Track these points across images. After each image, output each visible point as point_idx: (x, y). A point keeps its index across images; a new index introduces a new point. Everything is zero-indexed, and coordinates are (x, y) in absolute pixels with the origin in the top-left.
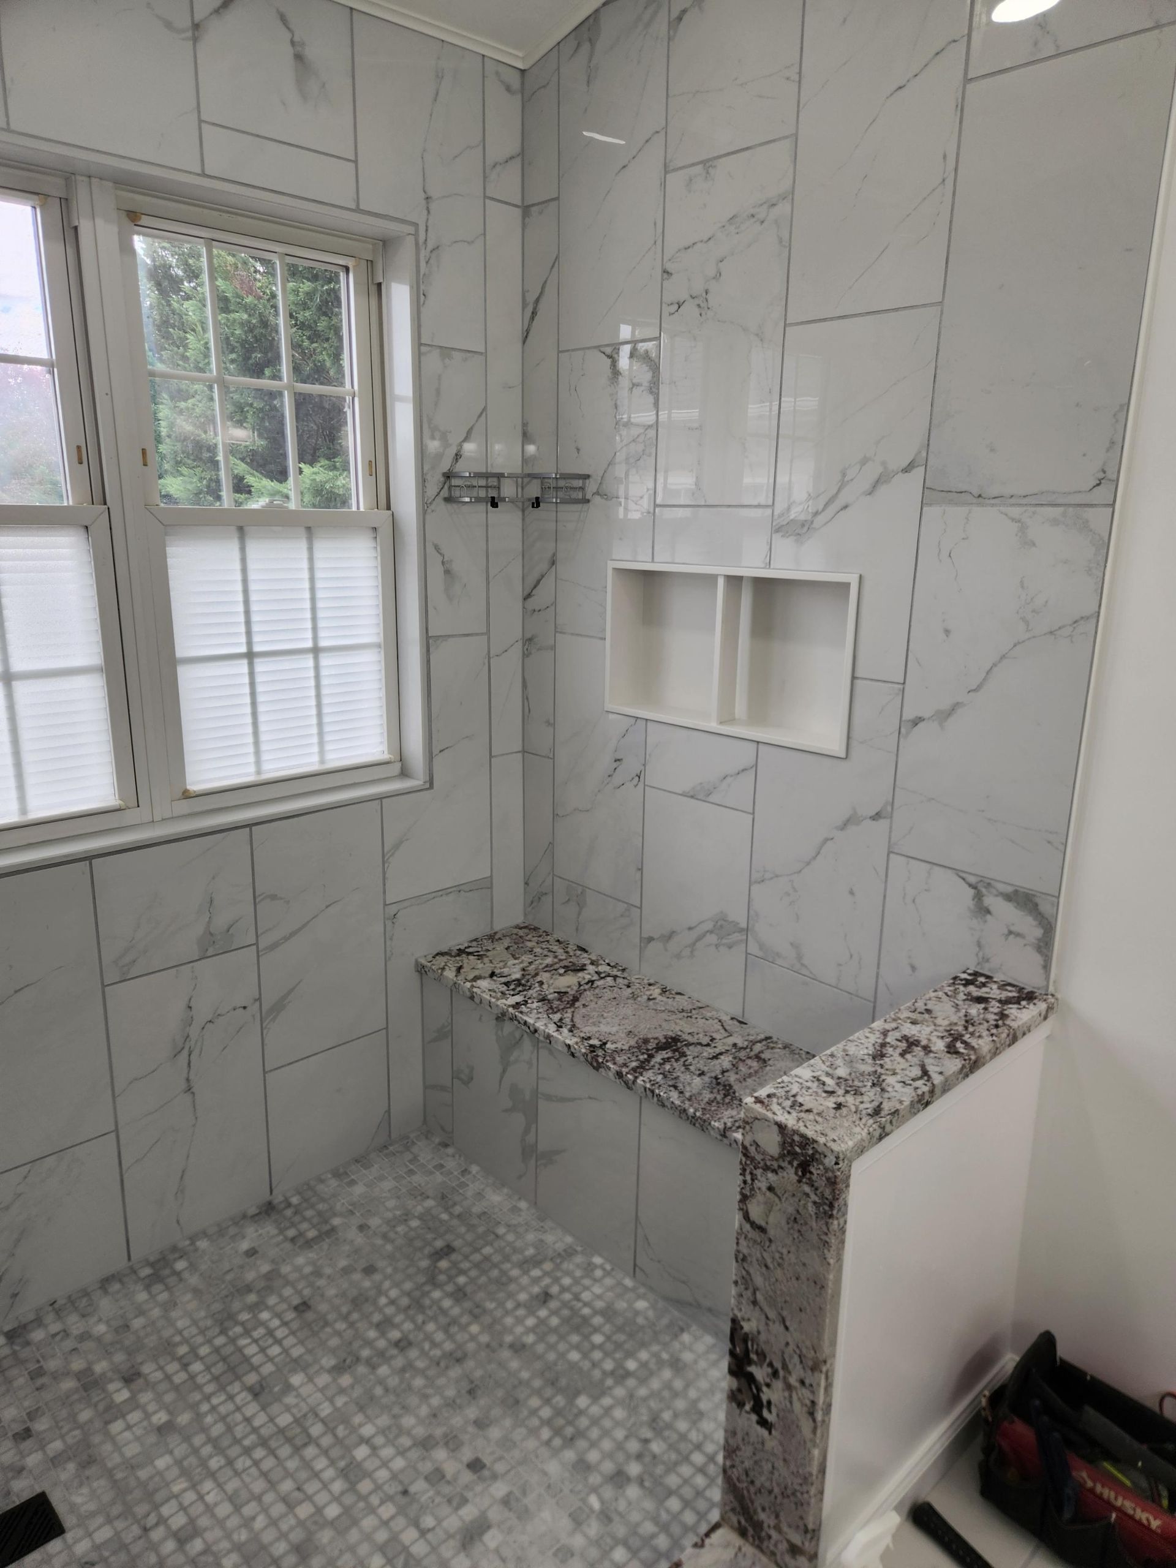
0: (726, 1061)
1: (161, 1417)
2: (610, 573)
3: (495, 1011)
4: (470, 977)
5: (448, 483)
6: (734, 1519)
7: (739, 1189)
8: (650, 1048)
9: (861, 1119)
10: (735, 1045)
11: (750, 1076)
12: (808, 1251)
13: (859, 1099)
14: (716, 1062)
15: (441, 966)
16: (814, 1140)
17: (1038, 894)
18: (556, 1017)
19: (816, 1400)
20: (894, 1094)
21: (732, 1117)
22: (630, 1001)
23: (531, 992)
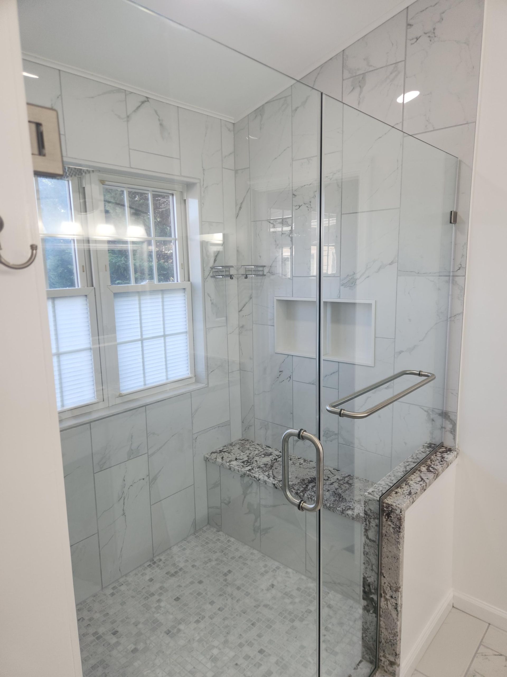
0: (336, 485)
1: (131, 647)
2: (275, 301)
3: (241, 473)
4: (228, 461)
5: (212, 270)
6: (368, 657)
7: (364, 527)
8: (306, 482)
9: (405, 496)
10: (338, 479)
11: (346, 490)
12: (391, 546)
13: (402, 490)
14: (332, 486)
15: (215, 458)
16: (391, 505)
17: (449, 412)
18: (267, 473)
19: (397, 603)
20: (414, 487)
21: (344, 506)
22: (293, 465)
23: (253, 465)
